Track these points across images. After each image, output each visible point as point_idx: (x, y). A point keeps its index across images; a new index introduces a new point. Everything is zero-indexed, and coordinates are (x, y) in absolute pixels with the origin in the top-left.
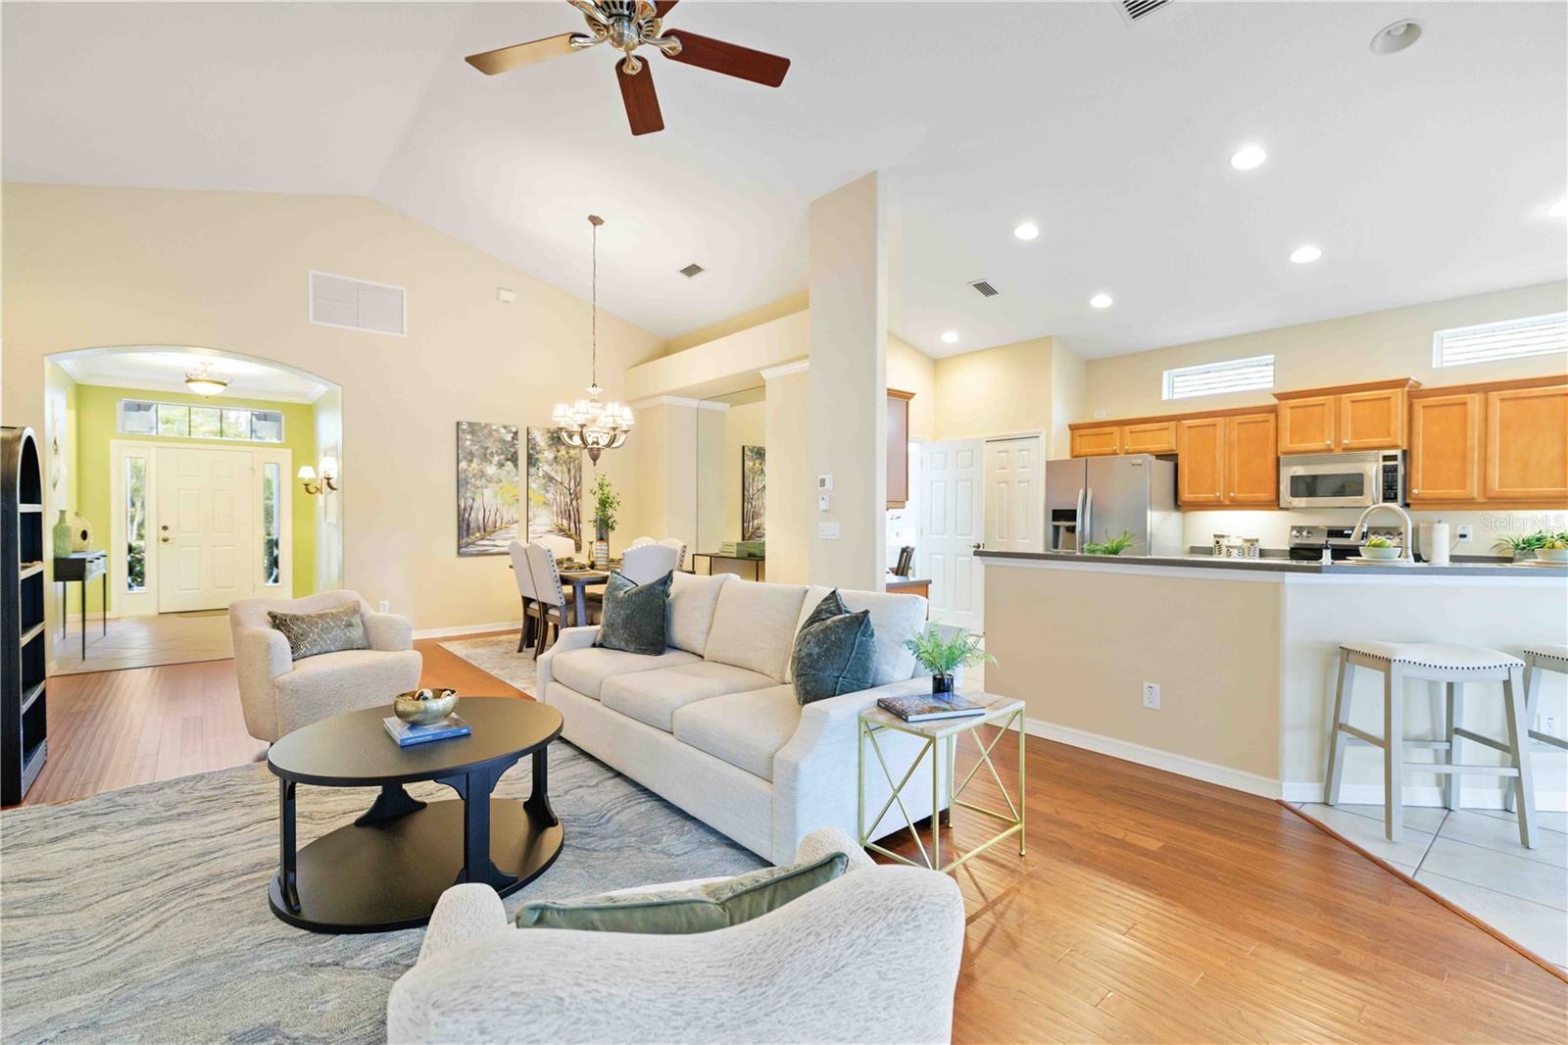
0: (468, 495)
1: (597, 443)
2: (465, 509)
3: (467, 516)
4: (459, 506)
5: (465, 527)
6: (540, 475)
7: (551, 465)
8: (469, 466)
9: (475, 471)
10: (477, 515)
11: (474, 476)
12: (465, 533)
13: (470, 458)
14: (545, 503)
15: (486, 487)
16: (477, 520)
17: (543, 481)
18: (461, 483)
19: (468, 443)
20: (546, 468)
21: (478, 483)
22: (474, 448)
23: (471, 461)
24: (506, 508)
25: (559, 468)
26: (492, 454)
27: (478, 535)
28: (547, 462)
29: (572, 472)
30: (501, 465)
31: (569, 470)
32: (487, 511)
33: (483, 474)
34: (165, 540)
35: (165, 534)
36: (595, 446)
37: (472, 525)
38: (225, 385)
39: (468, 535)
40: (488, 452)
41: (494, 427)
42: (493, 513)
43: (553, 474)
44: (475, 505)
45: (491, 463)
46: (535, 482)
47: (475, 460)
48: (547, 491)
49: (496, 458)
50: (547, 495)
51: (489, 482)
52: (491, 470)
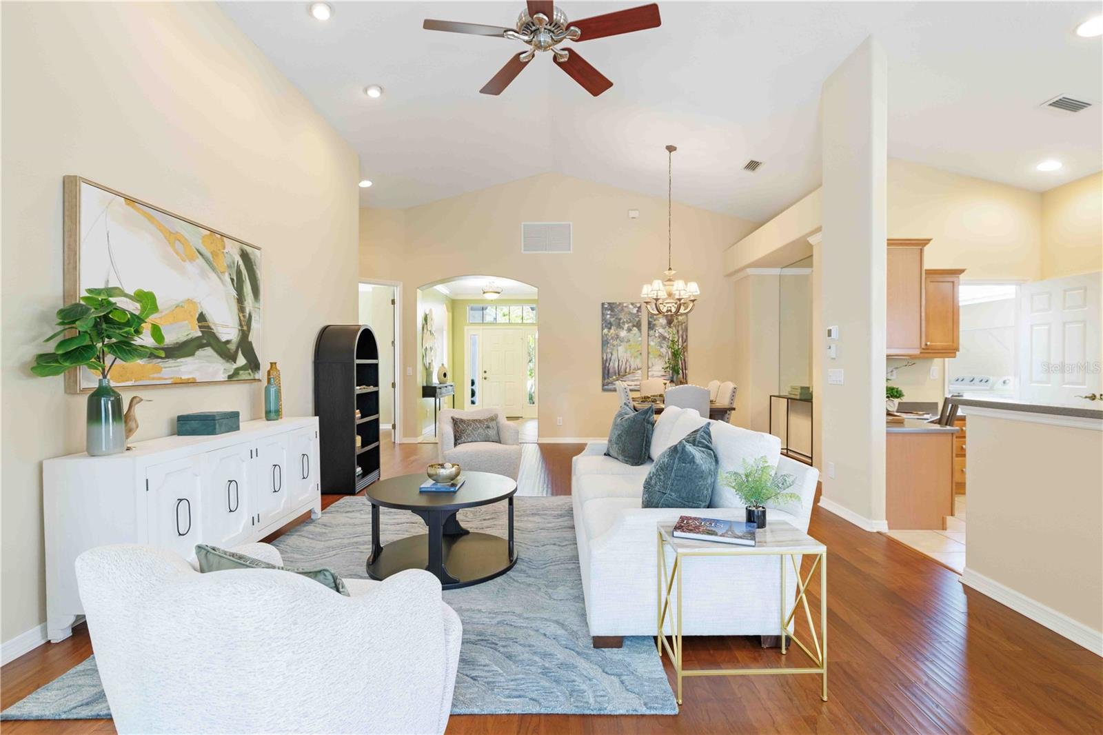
0: (608, 351)
1: (671, 311)
2: (606, 360)
3: (607, 365)
4: (603, 358)
5: (606, 372)
6: (657, 335)
7: (664, 328)
8: (609, 332)
9: (613, 335)
10: (614, 364)
11: (612, 338)
12: (606, 377)
13: (609, 326)
14: (660, 355)
15: (620, 345)
16: (614, 368)
17: (659, 340)
18: (605, 343)
19: (608, 316)
20: (661, 330)
21: (615, 343)
22: (612, 320)
23: (610, 328)
24: (633, 359)
25: (670, 330)
26: (624, 322)
27: (614, 377)
28: (662, 326)
29: (680, 333)
30: (629, 330)
31: (678, 331)
32: (620, 361)
33: (617, 337)
34: (485, 378)
35: (485, 375)
36: (669, 313)
37: (611, 371)
38: (499, 293)
39: (608, 378)
40: (622, 321)
41: (625, 305)
42: (624, 363)
43: (666, 334)
44: (613, 358)
45: (623, 329)
46: (653, 341)
47: (612, 327)
48: (662, 347)
49: (627, 325)
50: (662, 350)
51: (622, 342)
52: (623, 334)
